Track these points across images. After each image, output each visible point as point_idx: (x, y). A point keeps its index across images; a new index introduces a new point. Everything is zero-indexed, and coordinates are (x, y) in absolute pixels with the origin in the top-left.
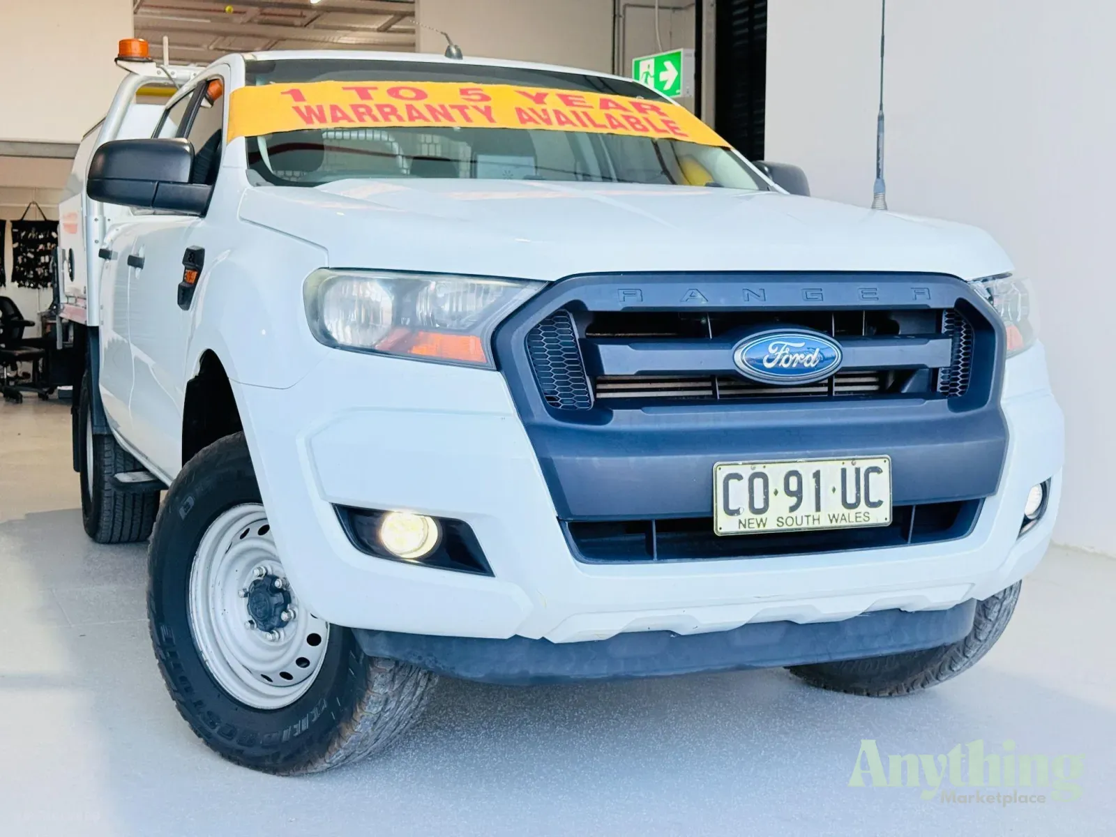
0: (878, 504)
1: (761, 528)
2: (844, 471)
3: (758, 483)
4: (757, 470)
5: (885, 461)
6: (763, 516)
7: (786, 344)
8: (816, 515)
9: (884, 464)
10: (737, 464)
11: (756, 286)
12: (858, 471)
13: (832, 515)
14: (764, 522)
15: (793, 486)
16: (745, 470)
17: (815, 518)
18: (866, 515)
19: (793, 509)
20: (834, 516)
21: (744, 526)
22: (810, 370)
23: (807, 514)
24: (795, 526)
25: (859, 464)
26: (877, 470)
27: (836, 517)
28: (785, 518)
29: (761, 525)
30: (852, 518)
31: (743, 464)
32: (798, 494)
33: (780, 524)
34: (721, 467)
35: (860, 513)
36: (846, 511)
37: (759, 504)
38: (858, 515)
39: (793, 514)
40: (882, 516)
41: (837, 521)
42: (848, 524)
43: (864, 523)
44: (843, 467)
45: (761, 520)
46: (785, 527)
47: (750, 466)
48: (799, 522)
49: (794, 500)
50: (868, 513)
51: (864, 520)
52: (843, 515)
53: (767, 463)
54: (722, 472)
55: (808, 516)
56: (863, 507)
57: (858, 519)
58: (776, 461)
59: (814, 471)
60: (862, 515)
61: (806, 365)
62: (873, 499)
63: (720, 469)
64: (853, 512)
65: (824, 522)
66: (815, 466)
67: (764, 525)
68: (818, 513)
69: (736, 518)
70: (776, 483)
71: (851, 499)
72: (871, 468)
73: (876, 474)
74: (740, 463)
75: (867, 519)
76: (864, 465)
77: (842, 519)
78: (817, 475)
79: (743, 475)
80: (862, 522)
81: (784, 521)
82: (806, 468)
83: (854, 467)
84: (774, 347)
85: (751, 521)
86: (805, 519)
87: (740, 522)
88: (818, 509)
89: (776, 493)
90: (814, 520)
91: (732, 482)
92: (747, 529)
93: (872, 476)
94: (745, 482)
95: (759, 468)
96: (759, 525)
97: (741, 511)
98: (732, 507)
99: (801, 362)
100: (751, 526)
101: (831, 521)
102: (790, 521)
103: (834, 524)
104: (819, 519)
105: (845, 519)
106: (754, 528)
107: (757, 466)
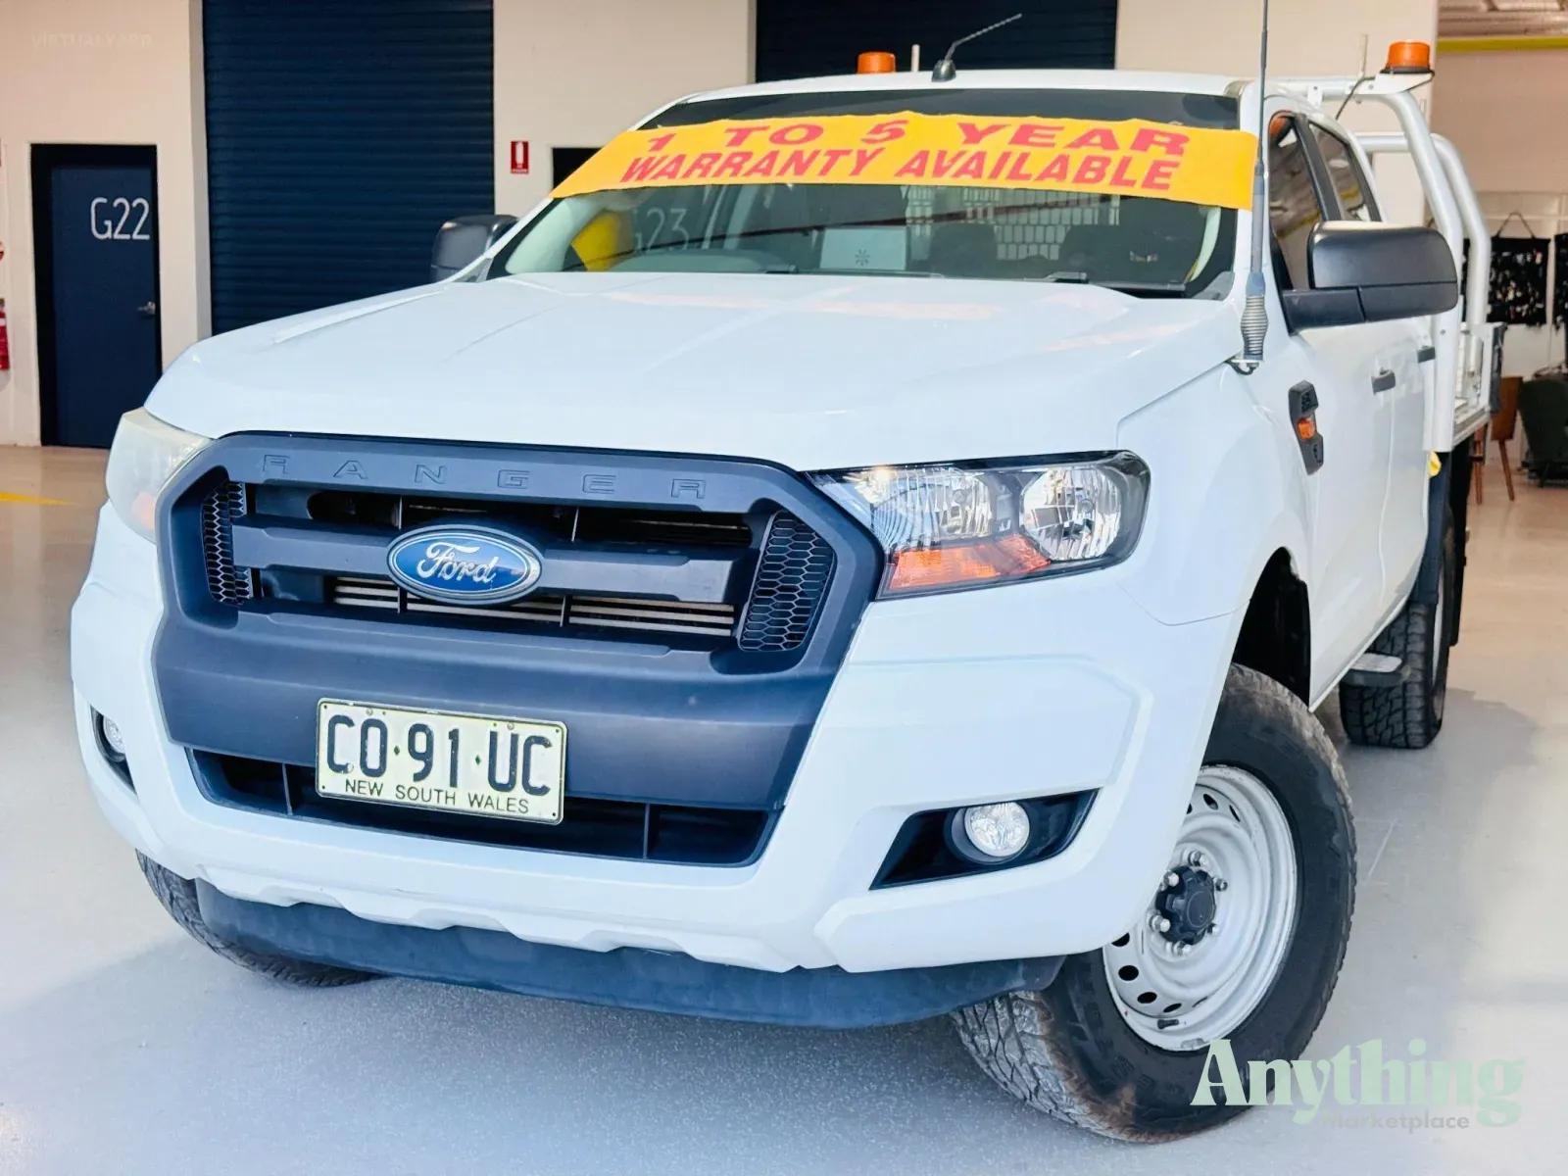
0: (543, 791)
1: (375, 796)
2: (493, 736)
3: (374, 733)
4: (373, 717)
5: (557, 731)
6: (379, 780)
7: (453, 546)
8: (451, 791)
9: (555, 735)
10: (346, 704)
11: (435, 462)
12: (515, 738)
13: (471, 795)
14: (379, 788)
15: (421, 745)
16: (359, 715)
17: (450, 794)
18: (523, 803)
19: (418, 777)
20: (476, 797)
21: (353, 789)
22: (481, 586)
23: (439, 788)
24: (419, 801)
25: (518, 729)
26: (542, 741)
27: (479, 798)
28: (407, 788)
29: (375, 792)
30: (503, 805)
31: (355, 705)
32: (427, 757)
33: (401, 795)
34: (328, 705)
35: (514, 799)
36: (495, 794)
37: (373, 763)
38: (511, 802)
39: (419, 785)
40: (547, 809)
41: (479, 804)
42: (494, 811)
43: (521, 815)
44: (494, 729)
45: (375, 785)
46: (406, 800)
47: (365, 709)
48: (426, 797)
49: (420, 766)
50: (527, 802)
51: (520, 810)
52: (489, 798)
53: (387, 709)
54: (327, 713)
55: (439, 791)
56: (519, 790)
57: (511, 808)
58: (397, 707)
59: (451, 730)
60: (517, 802)
61: (477, 579)
62: (534, 782)
63: (325, 707)
64: (504, 796)
65: (461, 804)
66: (454, 723)
67: (379, 793)
68: (453, 789)
69: (342, 777)
70: (398, 738)
71: (502, 777)
72: (535, 737)
73: (541, 747)
74: (351, 703)
75: (524, 810)
76: (525, 731)
77: (487, 804)
78: (454, 735)
79: (354, 721)
80: (516, 812)
81: (406, 793)
82: (440, 724)
83: (510, 733)
84: (433, 551)
85: (361, 784)
86: (435, 794)
87: (348, 783)
88: (453, 783)
89: (397, 751)
90: (447, 797)
91: (340, 728)
92: (356, 794)
93: (536, 748)
94: (357, 729)
95: (377, 714)
96: (372, 792)
97: (349, 768)
98: (339, 760)
99: (469, 574)
100: (361, 790)
101: (472, 803)
102: (413, 794)
103: (475, 808)
104: (454, 798)
105: (491, 804)
106: (365, 794)
107: (374, 710)
